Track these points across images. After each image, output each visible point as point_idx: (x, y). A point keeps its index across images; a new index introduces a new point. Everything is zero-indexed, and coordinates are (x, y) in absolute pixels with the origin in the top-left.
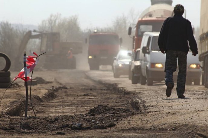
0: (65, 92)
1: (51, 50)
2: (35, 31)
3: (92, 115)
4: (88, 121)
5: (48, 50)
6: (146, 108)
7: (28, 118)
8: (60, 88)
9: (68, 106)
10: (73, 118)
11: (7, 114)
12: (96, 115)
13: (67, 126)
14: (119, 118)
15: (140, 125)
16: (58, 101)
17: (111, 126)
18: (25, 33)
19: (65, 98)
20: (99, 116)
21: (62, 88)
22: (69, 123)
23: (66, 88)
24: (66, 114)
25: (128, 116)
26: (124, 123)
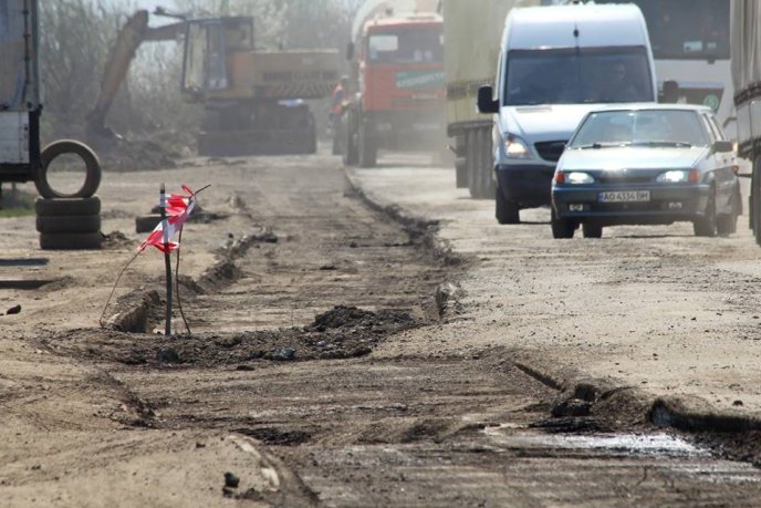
0: (268, 255)
1: (224, 83)
2: (160, 12)
3: (321, 330)
4: (310, 342)
5: (213, 82)
6: (459, 308)
7: (173, 339)
8: (254, 239)
9: (271, 304)
10: (275, 337)
11: (117, 327)
12: (329, 330)
13: (261, 355)
14: (380, 335)
15: (425, 351)
16: (244, 289)
17: (359, 354)
18: (123, 20)
19: (267, 280)
20: (336, 331)
21: (261, 239)
22: (267, 348)
23: (274, 240)
24: (261, 328)
25: (401, 330)
26: (390, 347)
